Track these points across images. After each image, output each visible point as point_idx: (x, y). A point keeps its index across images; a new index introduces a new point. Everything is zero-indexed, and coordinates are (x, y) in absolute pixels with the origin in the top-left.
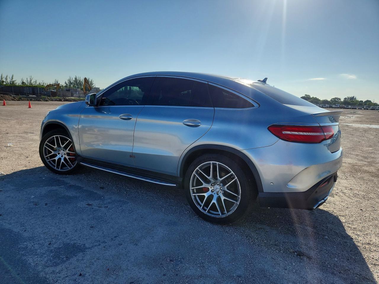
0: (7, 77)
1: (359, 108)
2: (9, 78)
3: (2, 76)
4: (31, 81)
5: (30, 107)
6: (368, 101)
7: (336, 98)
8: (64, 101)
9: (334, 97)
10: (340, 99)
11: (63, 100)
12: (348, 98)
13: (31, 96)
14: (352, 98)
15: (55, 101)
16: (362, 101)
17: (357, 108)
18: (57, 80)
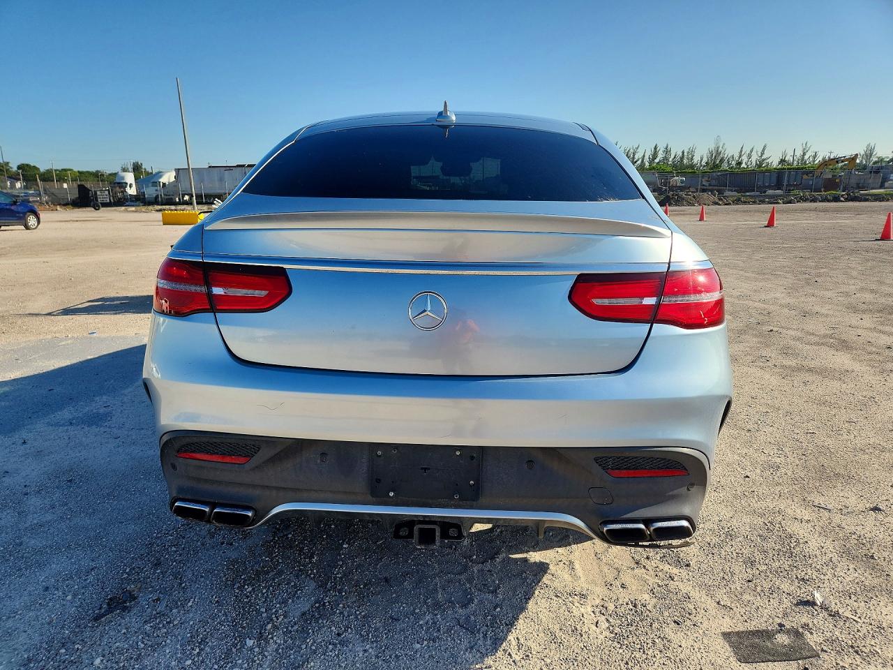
0: (751, 151)
2: (757, 152)
3: (741, 151)
4: (804, 154)
5: (701, 219)
8: (847, 200)
11: (842, 199)
13: (770, 192)
15: (820, 201)
18: (872, 145)
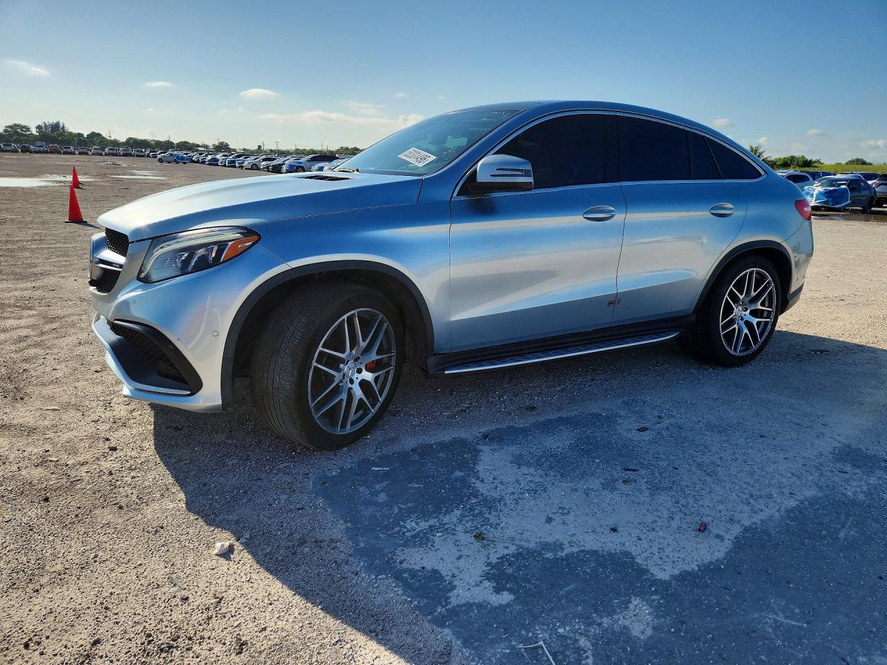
1: (81, 150)
6: (93, 135)
7: (16, 125)
9: (10, 124)
10: (28, 129)
12: (46, 126)
14: (56, 127)
16: (80, 135)
17: (77, 152)
